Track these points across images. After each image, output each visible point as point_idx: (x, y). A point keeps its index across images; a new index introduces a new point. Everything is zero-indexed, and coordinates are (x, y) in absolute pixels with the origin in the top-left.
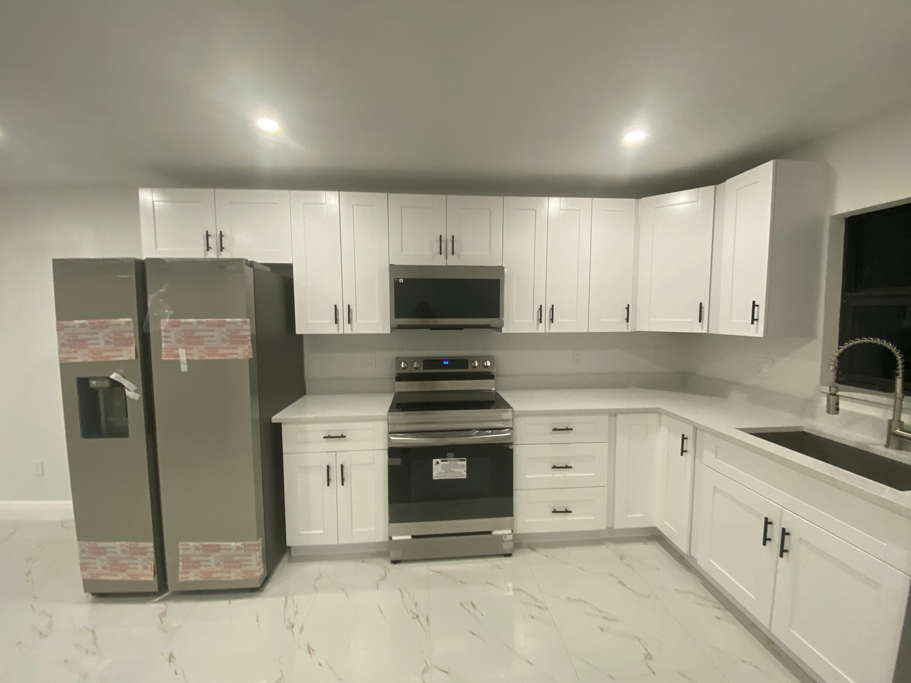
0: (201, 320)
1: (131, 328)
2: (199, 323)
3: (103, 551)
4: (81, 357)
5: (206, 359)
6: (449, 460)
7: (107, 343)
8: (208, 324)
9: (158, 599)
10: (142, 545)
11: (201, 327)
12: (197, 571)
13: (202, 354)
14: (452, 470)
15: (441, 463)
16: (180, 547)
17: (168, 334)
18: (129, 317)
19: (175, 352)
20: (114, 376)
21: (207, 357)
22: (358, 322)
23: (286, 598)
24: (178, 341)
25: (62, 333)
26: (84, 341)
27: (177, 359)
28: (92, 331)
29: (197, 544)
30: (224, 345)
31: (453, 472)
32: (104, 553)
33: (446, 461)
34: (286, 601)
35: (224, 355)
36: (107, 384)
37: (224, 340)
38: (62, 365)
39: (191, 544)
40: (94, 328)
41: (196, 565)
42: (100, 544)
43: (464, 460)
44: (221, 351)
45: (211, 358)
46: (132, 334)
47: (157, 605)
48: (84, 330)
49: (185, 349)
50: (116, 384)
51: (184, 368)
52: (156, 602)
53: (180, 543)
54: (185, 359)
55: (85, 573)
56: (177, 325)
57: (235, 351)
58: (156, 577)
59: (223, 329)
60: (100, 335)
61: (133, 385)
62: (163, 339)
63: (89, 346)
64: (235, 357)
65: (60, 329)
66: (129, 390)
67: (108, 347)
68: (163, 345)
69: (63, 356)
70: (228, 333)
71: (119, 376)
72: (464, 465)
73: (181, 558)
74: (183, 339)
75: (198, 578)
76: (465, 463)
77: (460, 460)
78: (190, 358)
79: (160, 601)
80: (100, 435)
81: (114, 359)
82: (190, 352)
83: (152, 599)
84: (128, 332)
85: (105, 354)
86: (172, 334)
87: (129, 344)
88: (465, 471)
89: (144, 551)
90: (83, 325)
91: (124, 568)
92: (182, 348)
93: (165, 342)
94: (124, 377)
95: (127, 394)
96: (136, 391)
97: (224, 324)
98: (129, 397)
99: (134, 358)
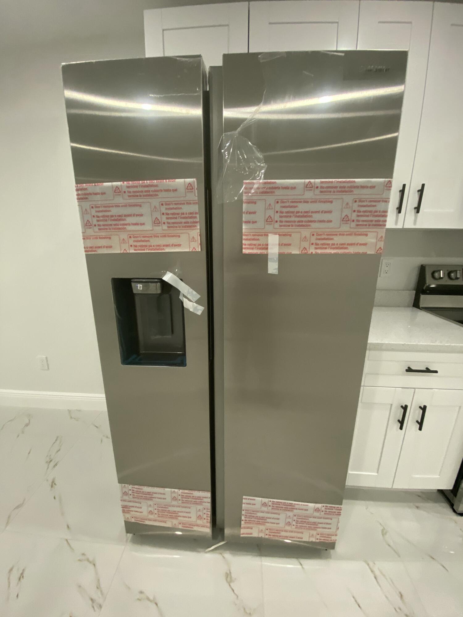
0: (312, 181)
2: (308, 187)
3: (149, 497)
4: (117, 245)
5: (310, 253)
7: (156, 222)
9: (212, 548)
10: (197, 494)
11: (309, 195)
12: (262, 527)
13: (306, 245)
16: (244, 501)
17: (252, 207)
18: (191, 177)
19: (262, 240)
20: (168, 277)
21: (312, 250)
24: (269, 220)
25: (87, 205)
26: (120, 218)
27: (264, 252)
28: (132, 201)
29: (266, 500)
30: (345, 228)
32: (151, 499)
35: (342, 246)
36: (155, 289)
37: (345, 220)
38: (87, 256)
39: (259, 499)
40: (135, 195)
41: (262, 521)
42: (146, 489)
44: (338, 240)
45: (318, 252)
48: (119, 200)
50: (168, 289)
51: (273, 268)
52: (208, 552)
53: (244, 497)
54: (278, 253)
55: (127, 515)
59: (348, 198)
60: (145, 210)
61: (194, 293)
62: (245, 217)
63: (129, 228)
64: (361, 250)
65: (82, 197)
66: (189, 300)
67: (158, 229)
69: (90, 243)
70: (355, 206)
71: (175, 277)
73: (243, 512)
74: (277, 217)
75: (262, 535)
78: (286, 250)
79: (214, 550)
81: (167, 250)
82: (286, 240)
84: (189, 203)
85: (154, 242)
86: (259, 207)
87: (190, 226)
89: (198, 501)
90: (117, 191)
91: (174, 515)
92: (274, 233)
93: (247, 222)
94: (181, 280)
95: (185, 306)
96: (198, 302)
97: (351, 189)
98: (188, 310)
99: (196, 249)
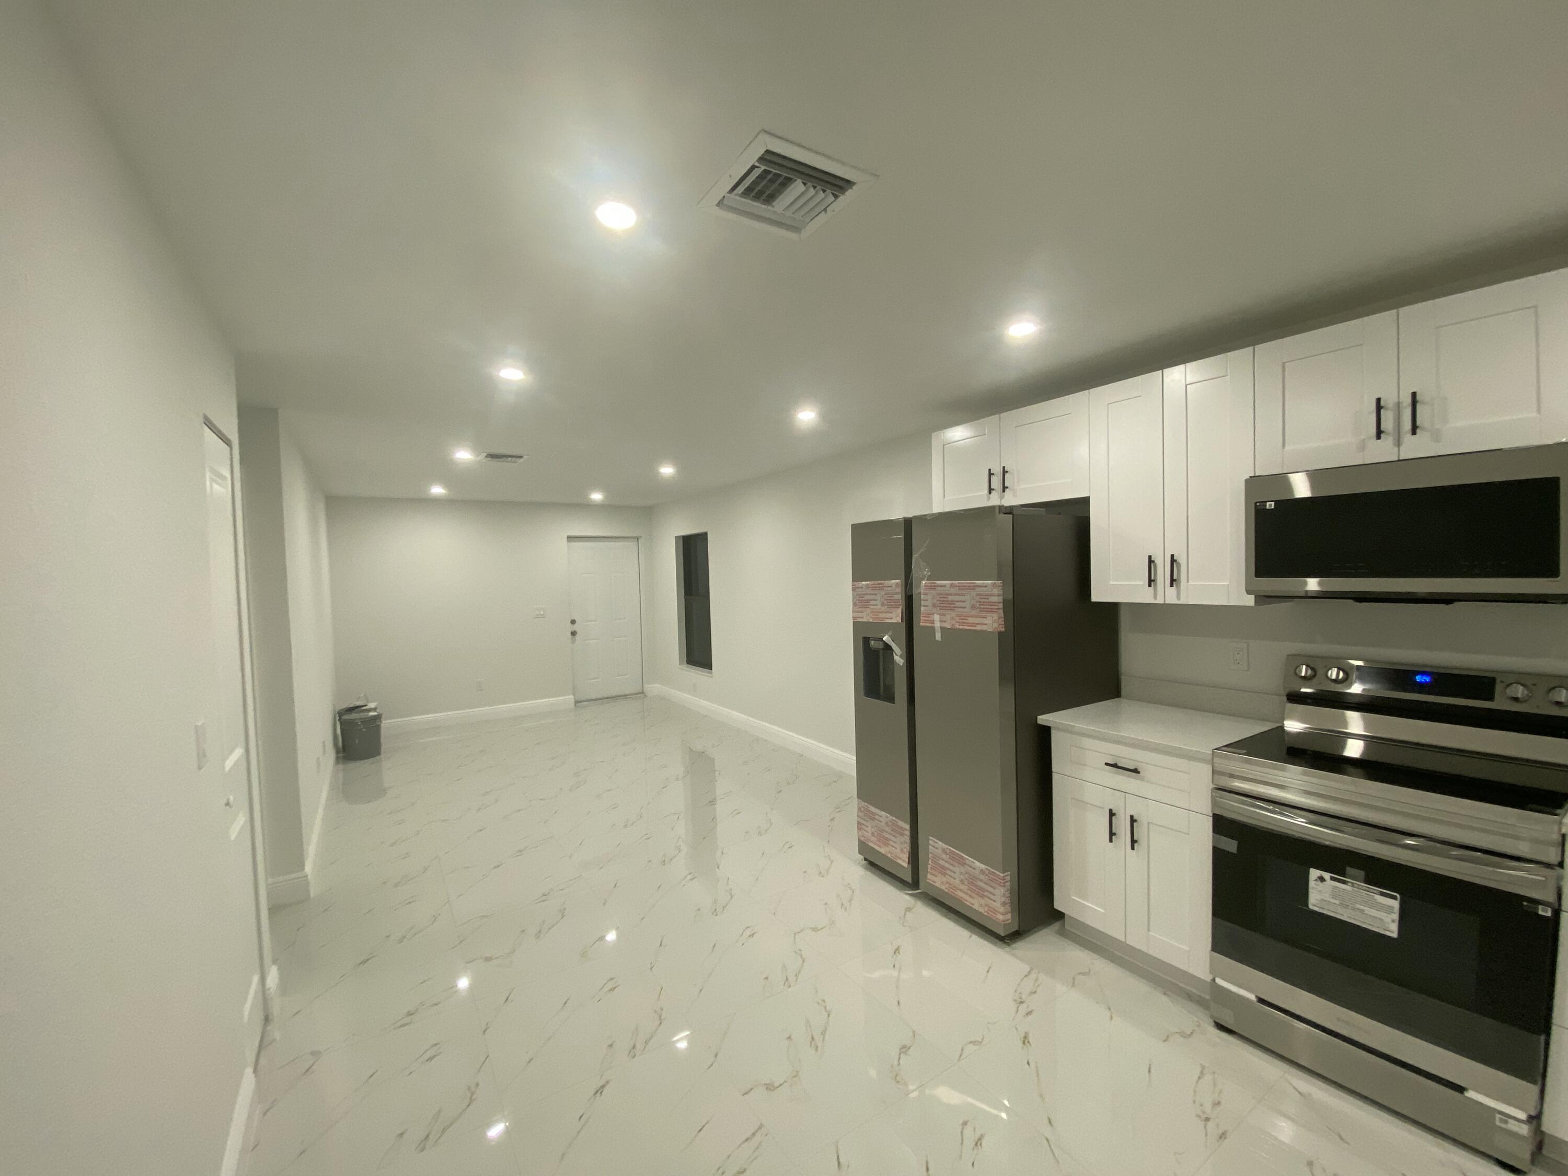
0: (954, 582)
1: (899, 590)
2: (952, 585)
3: (873, 817)
4: (866, 618)
5: (957, 628)
6: (1352, 883)
7: (883, 604)
8: (960, 587)
9: (910, 892)
10: (901, 824)
11: (953, 591)
12: (944, 879)
13: (953, 622)
14: (1358, 906)
15: (1329, 883)
16: (931, 842)
17: (927, 597)
18: (899, 579)
19: (932, 618)
20: (886, 638)
21: (957, 626)
22: (1190, 582)
23: (1031, 969)
24: (934, 606)
25: (855, 594)
26: (868, 601)
27: (933, 625)
28: (872, 592)
29: (945, 846)
30: (974, 612)
31: (1362, 911)
32: (874, 819)
33: (1344, 882)
34: (1029, 972)
35: (974, 625)
36: (881, 646)
37: (974, 607)
38: (855, 623)
39: (940, 843)
40: (874, 589)
41: (944, 871)
42: (872, 809)
43: (1394, 898)
44: (971, 620)
45: (961, 627)
46: (899, 597)
47: (907, 897)
48: (868, 591)
49: (940, 615)
50: (888, 647)
51: (938, 637)
52: (906, 894)
53: (931, 838)
54: (939, 626)
55: (861, 833)
56: (934, 587)
57: (985, 621)
58: (910, 866)
59: (973, 593)
60: (878, 597)
61: (900, 651)
62: (922, 602)
63: (871, 607)
64: (984, 628)
65: (854, 589)
66: (896, 655)
67: (883, 609)
68: (922, 608)
69: (855, 615)
70: (978, 599)
71: (890, 639)
72: (1392, 907)
73: (931, 856)
74: (938, 603)
75: (944, 888)
76: (1396, 904)
77: (1382, 894)
78: (944, 625)
79: (911, 895)
80: (878, 697)
81: (887, 621)
82: (944, 618)
83: (905, 890)
84: (896, 594)
85: (881, 616)
86: (929, 597)
87: (898, 607)
88: (1393, 921)
89: (902, 832)
90: (868, 586)
91: (886, 842)
92: (938, 614)
93: (924, 606)
94: (893, 641)
95: (895, 658)
96: (901, 656)
97: (974, 587)
98: (896, 662)
99: (900, 621)
